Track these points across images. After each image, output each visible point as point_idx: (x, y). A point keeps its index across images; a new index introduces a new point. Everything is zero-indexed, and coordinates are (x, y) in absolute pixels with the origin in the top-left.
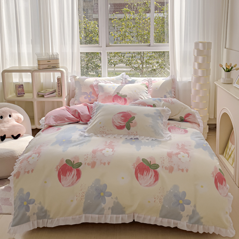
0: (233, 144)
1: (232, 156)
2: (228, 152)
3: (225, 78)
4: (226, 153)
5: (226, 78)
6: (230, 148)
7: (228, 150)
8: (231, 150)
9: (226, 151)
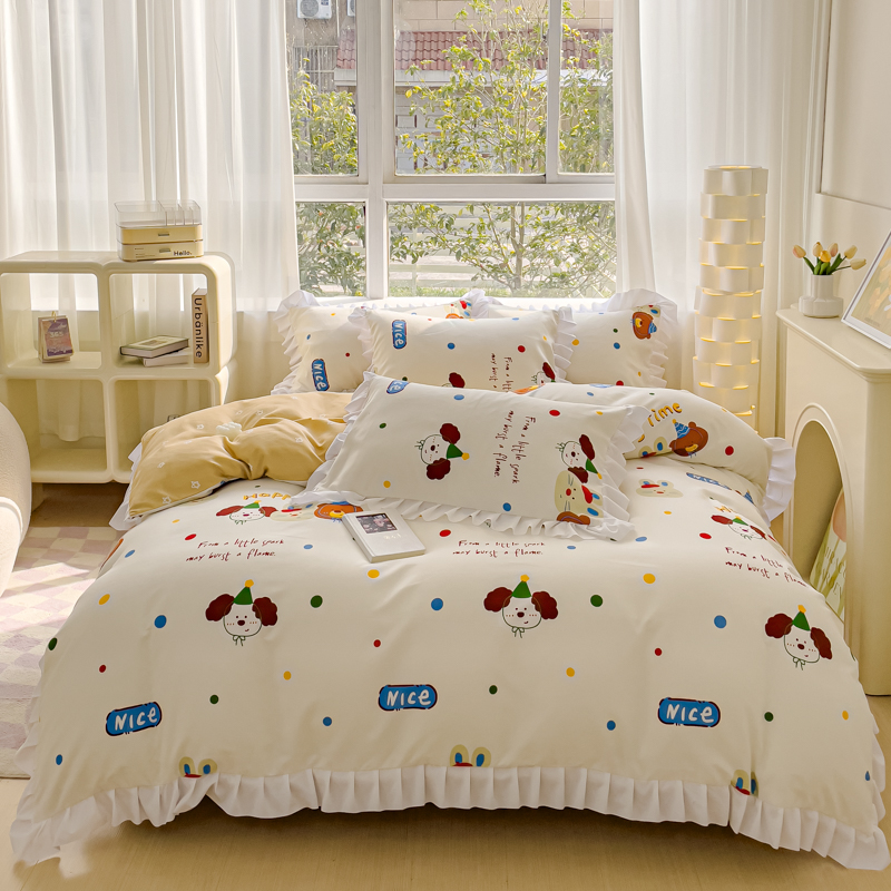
0: (841, 536)
1: (841, 580)
2: (825, 566)
3: (813, 296)
5: (816, 297)
6: (833, 553)
8: (834, 560)
9: (820, 564)
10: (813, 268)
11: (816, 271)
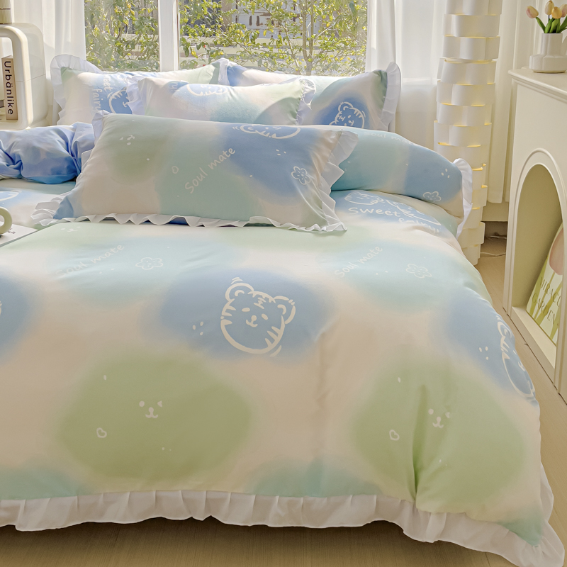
0: (558, 270)
1: (554, 308)
2: (540, 296)
3: (543, 53)
4: (535, 302)
5: (546, 54)
6: (549, 285)
7: (542, 292)
8: (549, 291)
9: (537, 295)
10: (544, 28)
11: (547, 30)
